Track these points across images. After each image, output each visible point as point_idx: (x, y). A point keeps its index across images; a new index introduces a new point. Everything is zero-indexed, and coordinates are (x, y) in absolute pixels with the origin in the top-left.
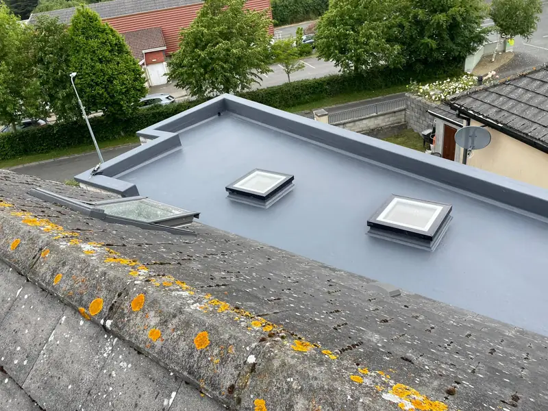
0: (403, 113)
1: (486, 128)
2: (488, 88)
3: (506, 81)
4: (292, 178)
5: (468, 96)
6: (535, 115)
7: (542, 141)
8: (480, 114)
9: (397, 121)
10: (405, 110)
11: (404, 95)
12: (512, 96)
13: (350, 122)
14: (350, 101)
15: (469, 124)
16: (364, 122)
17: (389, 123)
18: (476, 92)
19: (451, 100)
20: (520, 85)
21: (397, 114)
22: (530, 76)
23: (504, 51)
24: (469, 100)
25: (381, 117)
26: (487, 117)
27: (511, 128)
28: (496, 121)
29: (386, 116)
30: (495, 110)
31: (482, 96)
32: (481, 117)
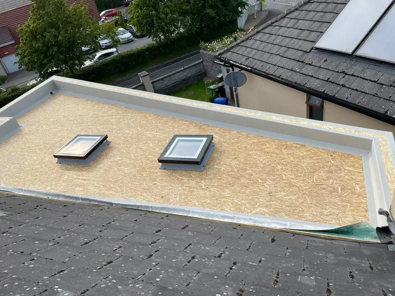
0: (202, 64)
1: (243, 71)
2: (239, 43)
3: (249, 37)
4: (106, 137)
5: (228, 51)
6: (268, 58)
7: (274, 75)
8: (237, 63)
9: (199, 71)
10: (202, 62)
11: (199, 52)
12: (253, 47)
13: (166, 77)
14: (166, 61)
15: (233, 70)
16: (176, 75)
17: (194, 73)
18: (232, 48)
19: (219, 55)
20: (257, 38)
21: (197, 66)
22: (263, 31)
23: (261, 10)
24: (229, 53)
25: (188, 70)
26: (241, 64)
27: (255, 69)
28: (247, 66)
29: (191, 69)
30: (245, 58)
31: (236, 50)
32: (237, 64)
